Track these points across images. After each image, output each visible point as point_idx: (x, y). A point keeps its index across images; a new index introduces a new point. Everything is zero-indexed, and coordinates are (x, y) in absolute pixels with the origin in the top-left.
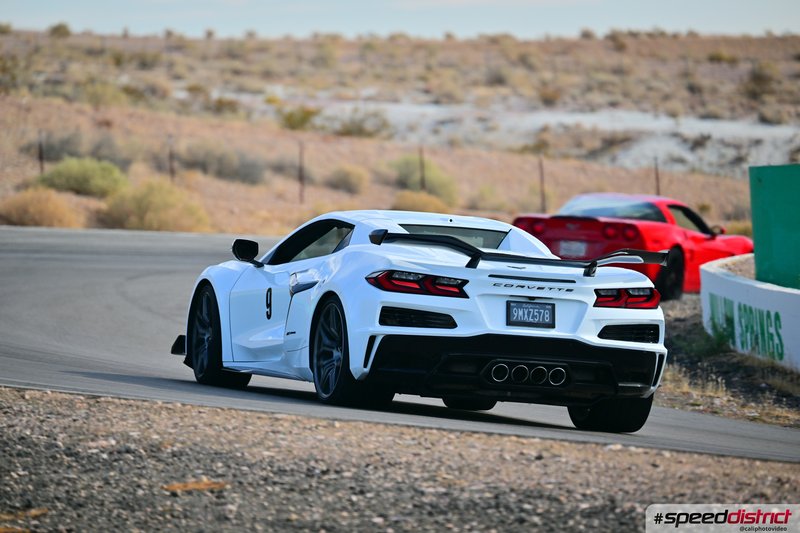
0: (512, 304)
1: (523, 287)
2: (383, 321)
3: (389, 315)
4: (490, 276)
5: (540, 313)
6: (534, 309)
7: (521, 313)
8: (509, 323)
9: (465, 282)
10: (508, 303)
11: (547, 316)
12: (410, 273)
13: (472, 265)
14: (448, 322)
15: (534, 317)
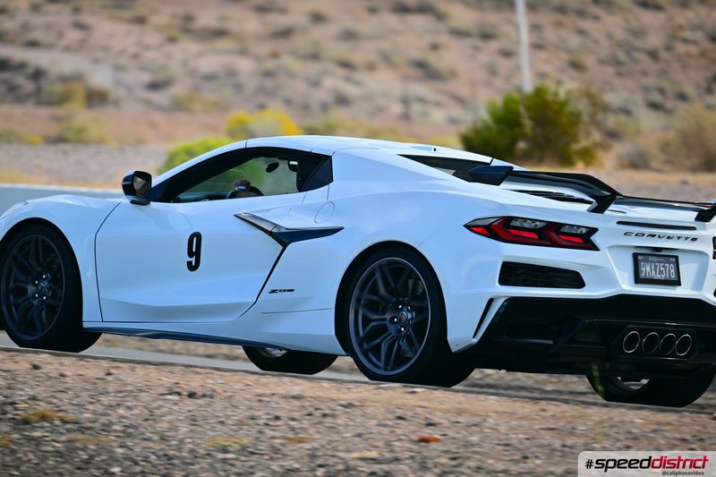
0: (640, 257)
1: (653, 236)
2: (503, 281)
3: (511, 273)
4: (619, 223)
5: (665, 267)
6: (659, 262)
7: (648, 268)
8: (638, 280)
9: (593, 231)
10: (635, 256)
11: (672, 271)
12: (525, 219)
13: (600, 208)
14: (575, 280)
15: (661, 272)
